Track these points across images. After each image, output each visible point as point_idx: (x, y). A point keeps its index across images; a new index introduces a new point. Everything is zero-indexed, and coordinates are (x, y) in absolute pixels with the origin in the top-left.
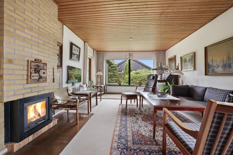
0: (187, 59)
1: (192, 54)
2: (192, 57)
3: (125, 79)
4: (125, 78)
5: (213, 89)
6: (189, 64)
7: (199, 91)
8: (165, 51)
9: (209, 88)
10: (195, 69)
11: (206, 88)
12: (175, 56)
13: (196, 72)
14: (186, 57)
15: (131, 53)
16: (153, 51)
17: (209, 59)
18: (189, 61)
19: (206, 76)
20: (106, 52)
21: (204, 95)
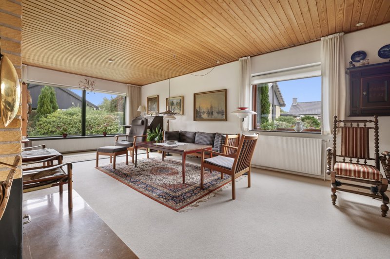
0: (175, 102)
1: (181, 98)
2: (181, 100)
3: (41, 124)
4: (41, 122)
5: (202, 133)
6: (176, 108)
7: (190, 136)
8: (141, 86)
9: (198, 132)
10: (183, 114)
11: (196, 133)
12: (158, 96)
13: (184, 117)
14: (174, 99)
15: (92, 80)
16: (126, 84)
17: (197, 106)
18: (177, 104)
19: (195, 121)
20: (28, 65)
21: (194, 140)
